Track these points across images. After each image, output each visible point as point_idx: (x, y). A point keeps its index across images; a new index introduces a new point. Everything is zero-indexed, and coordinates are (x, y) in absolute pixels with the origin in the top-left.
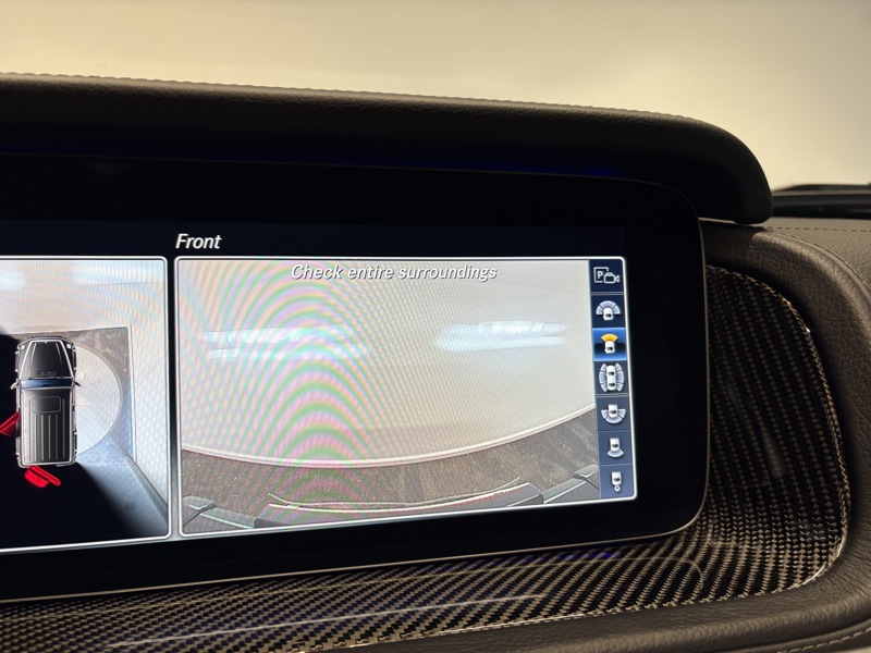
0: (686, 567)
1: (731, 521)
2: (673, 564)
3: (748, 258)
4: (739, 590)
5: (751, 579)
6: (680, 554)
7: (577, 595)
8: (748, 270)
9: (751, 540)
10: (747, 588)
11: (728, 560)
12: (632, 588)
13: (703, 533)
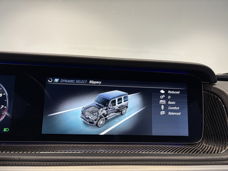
0: (197, 149)
1: (207, 142)
2: (194, 149)
3: (212, 90)
4: (207, 153)
5: (210, 151)
6: (196, 147)
7: (176, 150)
8: (212, 93)
9: (211, 145)
10: (209, 152)
11: (206, 148)
12: (186, 150)
13: (202, 144)
